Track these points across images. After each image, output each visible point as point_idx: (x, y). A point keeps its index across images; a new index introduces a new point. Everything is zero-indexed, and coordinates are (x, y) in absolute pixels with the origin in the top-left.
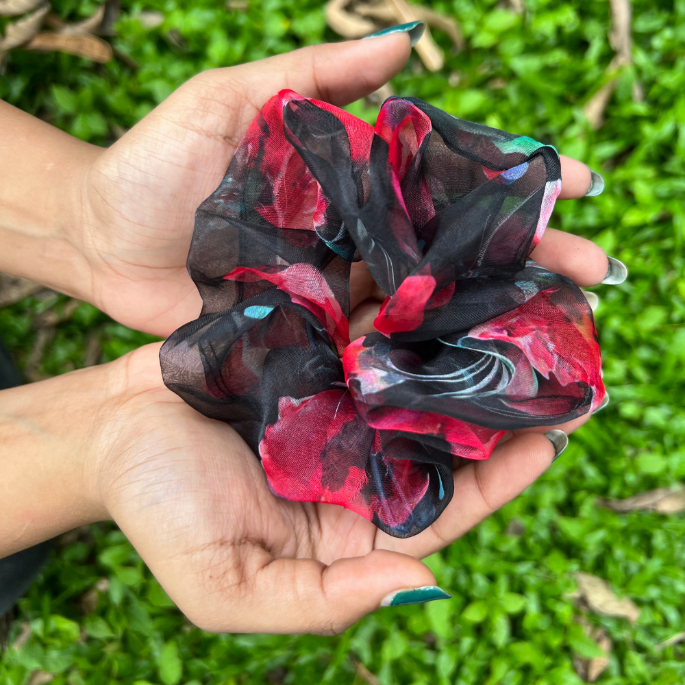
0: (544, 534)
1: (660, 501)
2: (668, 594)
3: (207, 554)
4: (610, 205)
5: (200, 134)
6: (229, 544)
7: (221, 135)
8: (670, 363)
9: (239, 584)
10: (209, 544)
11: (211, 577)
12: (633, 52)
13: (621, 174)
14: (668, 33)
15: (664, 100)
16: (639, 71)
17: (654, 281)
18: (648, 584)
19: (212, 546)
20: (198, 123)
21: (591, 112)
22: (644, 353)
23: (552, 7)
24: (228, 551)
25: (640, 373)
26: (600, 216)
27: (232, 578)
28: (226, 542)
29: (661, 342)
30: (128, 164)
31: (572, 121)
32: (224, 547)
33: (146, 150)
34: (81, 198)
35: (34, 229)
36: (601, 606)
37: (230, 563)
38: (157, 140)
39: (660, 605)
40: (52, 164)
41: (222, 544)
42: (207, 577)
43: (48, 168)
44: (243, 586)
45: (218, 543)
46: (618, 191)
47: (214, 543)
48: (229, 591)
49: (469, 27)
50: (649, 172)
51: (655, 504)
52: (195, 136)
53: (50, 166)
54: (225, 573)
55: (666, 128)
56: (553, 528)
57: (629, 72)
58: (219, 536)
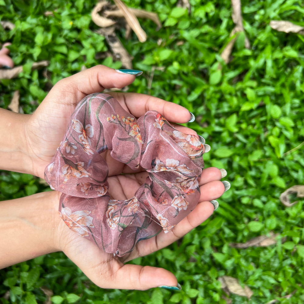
0: (207, 260)
1: (262, 241)
2: (266, 284)
3: (99, 267)
4: (235, 101)
5: (65, 105)
6: (106, 262)
7: (72, 104)
8: (265, 176)
9: (111, 275)
10: (100, 264)
11: (102, 274)
12: (244, 24)
13: (239, 85)
14: (262, 12)
15: (260, 47)
16: (247, 33)
17: (258, 137)
18: (256, 280)
19: (101, 264)
20: (63, 101)
21: (224, 55)
22: (253, 173)
23: (203, 4)
24: (106, 265)
25: (251, 182)
26: (230, 107)
27: (108, 274)
28: (105, 262)
29: (261, 167)
30: (42, 121)
31: (215, 61)
32: (105, 264)
33: (47, 115)
34: (25, 135)
35: (6, 149)
36: (235, 291)
37: (107, 269)
38: (50, 110)
39: (262, 289)
40: (10, 124)
41: (104, 263)
42: (100, 274)
43: (9, 125)
44: (112, 276)
45: (103, 263)
46: (239, 94)
47: (101, 263)
48: (108, 278)
49: (163, 16)
50: (254, 84)
51: (259, 244)
52: (63, 106)
53: (9, 124)
54: (106, 272)
55: (261, 62)
56: (212, 257)
57: (243, 34)
58: (103, 260)
